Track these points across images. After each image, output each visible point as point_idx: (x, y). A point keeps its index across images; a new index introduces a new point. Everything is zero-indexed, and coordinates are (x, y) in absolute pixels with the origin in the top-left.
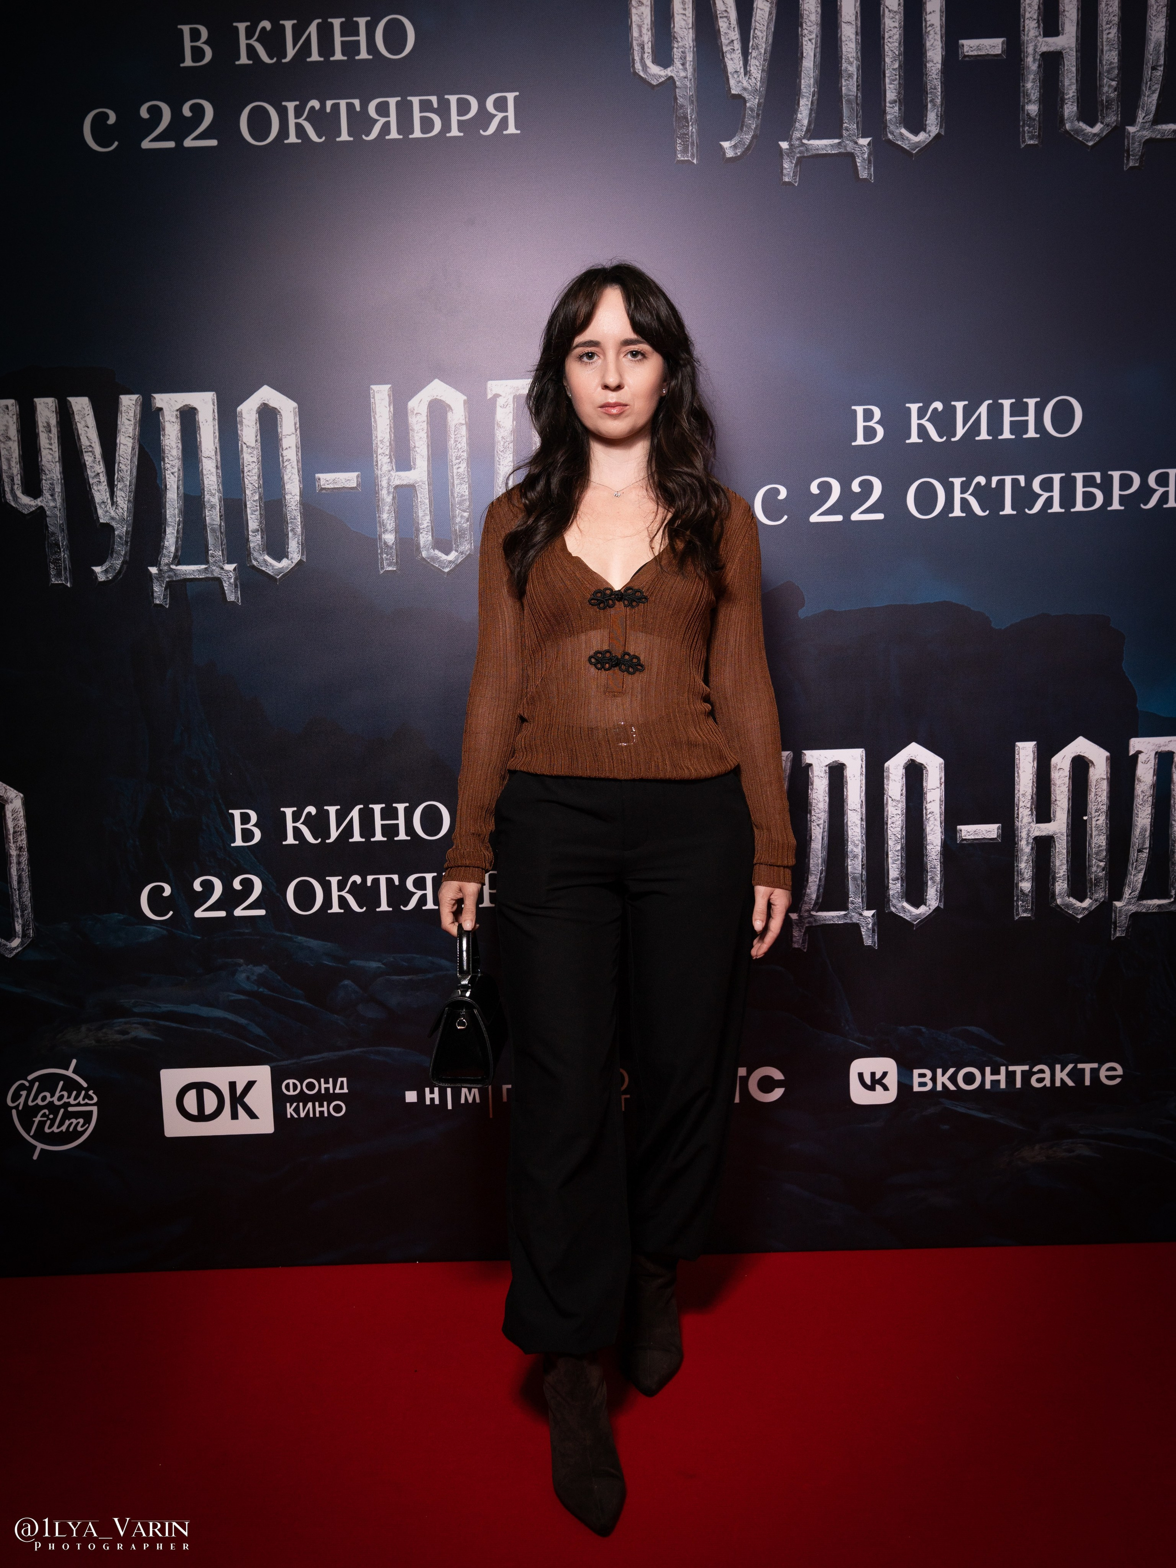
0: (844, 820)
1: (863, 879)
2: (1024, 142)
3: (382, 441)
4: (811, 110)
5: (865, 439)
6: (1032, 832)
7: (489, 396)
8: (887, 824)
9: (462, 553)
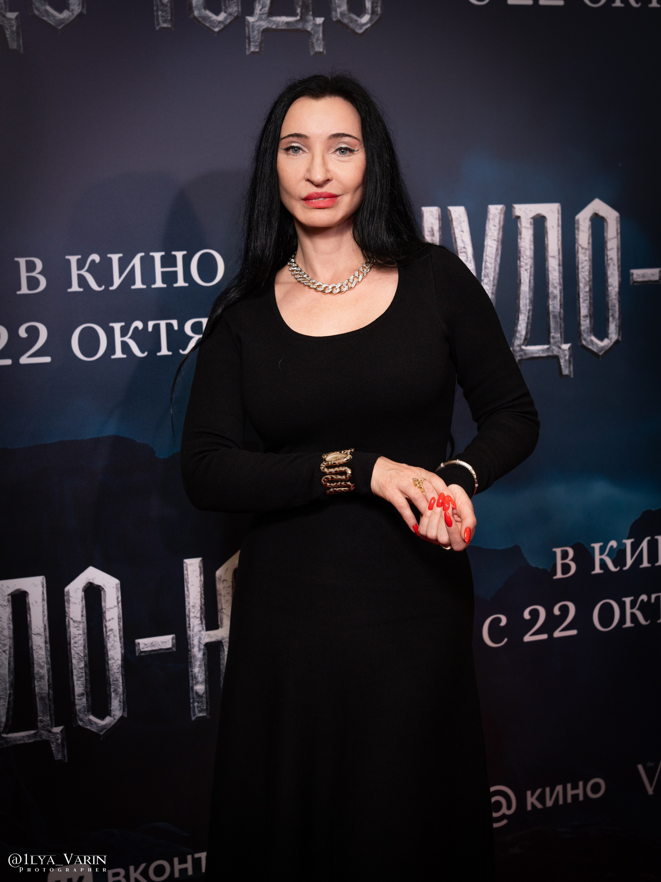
0: (28, 644)
1: (51, 698)
2: (158, 24)
5: (30, 288)
6: (203, 639)
8: (70, 644)
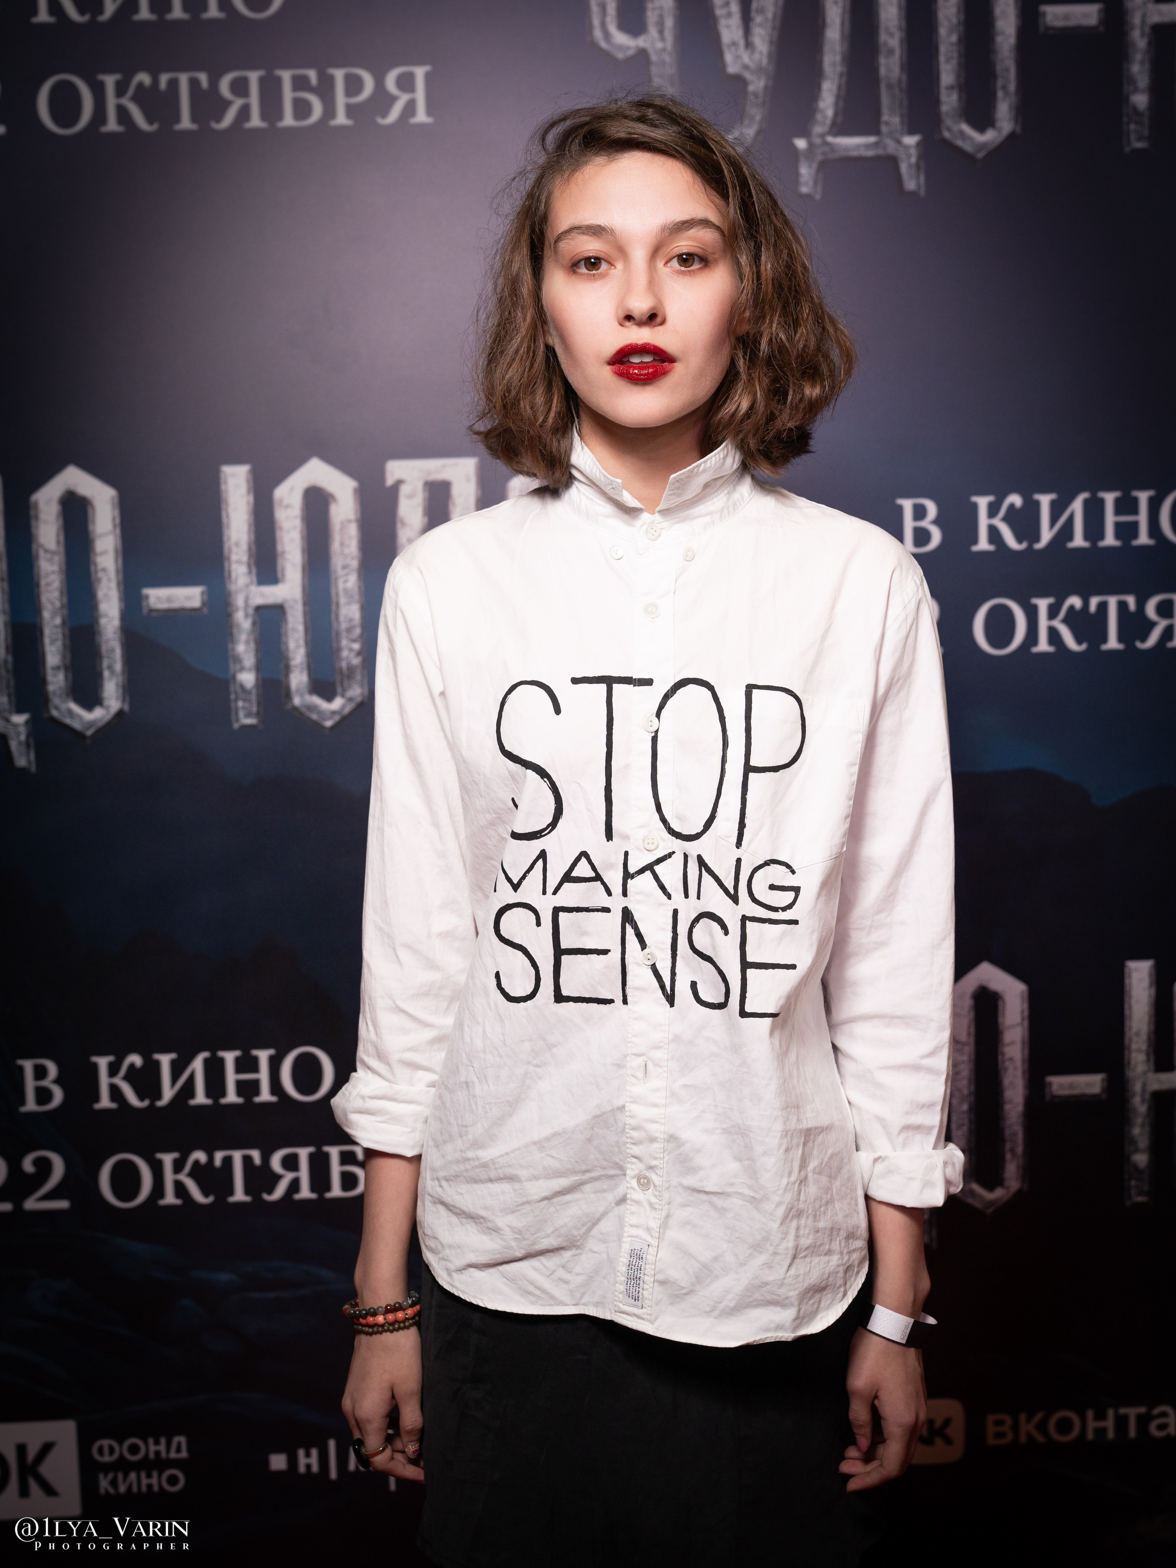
2: (1129, 144)
3: (237, 544)
4: (838, 97)
5: (916, 545)
6: (1149, 1085)
7: (390, 481)
9: (350, 700)
